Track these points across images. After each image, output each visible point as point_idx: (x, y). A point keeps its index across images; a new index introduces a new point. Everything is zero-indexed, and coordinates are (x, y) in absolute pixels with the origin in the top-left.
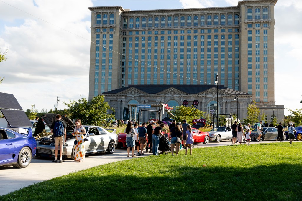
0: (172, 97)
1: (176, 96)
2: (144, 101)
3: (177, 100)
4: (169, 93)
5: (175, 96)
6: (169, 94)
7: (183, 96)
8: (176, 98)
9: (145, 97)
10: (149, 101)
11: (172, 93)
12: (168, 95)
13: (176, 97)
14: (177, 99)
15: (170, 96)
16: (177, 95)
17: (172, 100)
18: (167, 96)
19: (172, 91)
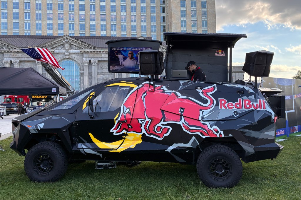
0: (66, 53)
1: (74, 51)
2: (11, 61)
3: (76, 59)
4: (62, 46)
5: (71, 51)
6: (60, 48)
7: (88, 52)
8: (74, 55)
9: (12, 54)
10: (21, 61)
11: (67, 45)
12: (59, 50)
13: (75, 53)
14: (76, 57)
15: (63, 51)
16: (76, 50)
17: (66, 59)
18: (57, 51)
19: (67, 43)
